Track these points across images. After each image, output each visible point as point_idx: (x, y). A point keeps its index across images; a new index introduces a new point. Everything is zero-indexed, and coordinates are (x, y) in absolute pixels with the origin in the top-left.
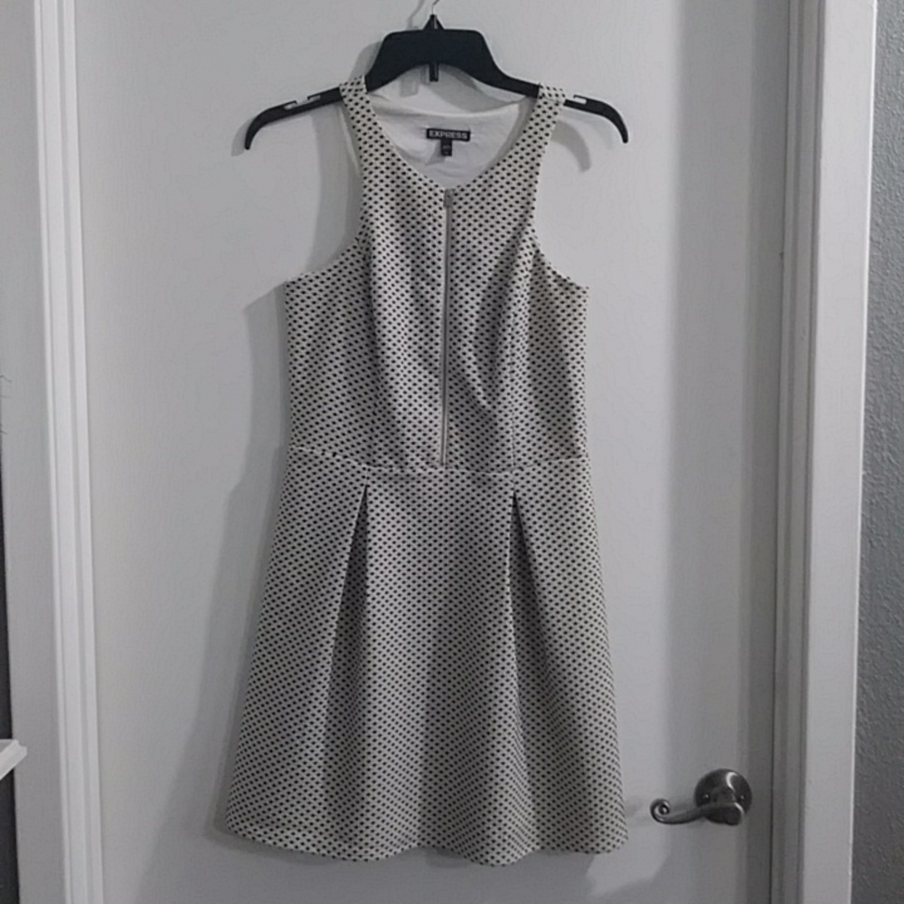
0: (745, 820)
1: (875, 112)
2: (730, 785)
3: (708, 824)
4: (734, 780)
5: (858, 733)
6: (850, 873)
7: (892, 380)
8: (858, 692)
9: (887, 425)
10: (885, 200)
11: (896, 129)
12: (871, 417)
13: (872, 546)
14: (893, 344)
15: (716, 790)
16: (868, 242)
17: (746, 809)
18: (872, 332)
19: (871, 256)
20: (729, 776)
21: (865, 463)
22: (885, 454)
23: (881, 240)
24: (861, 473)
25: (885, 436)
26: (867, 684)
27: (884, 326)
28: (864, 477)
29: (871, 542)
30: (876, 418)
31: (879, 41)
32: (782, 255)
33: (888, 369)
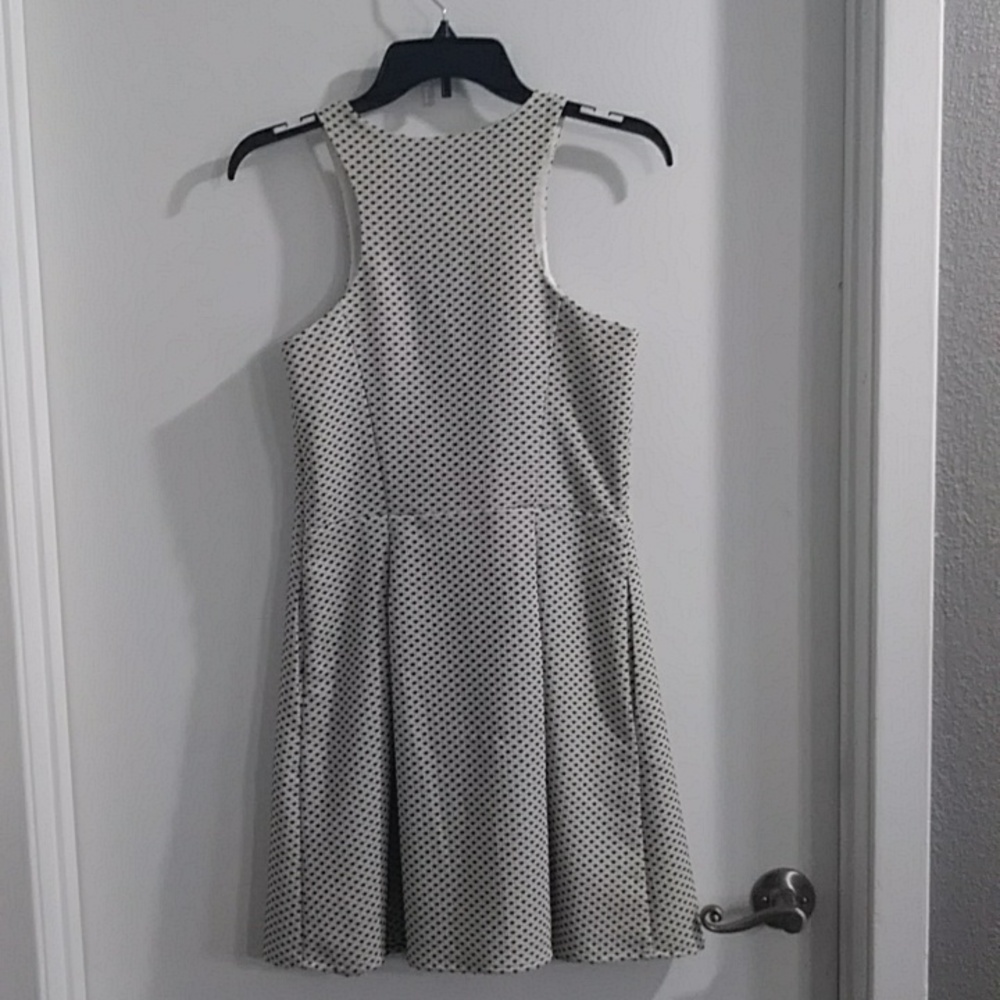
0: (808, 926)
1: (944, 120)
2: (791, 886)
3: (767, 930)
4: (795, 880)
5: (933, 829)
6: (926, 986)
7: (967, 428)
8: (933, 783)
9: (963, 480)
10: (957, 223)
11: (969, 140)
12: (944, 472)
13: (947, 618)
14: (967, 387)
15: (775, 891)
16: (937, 271)
17: (808, 914)
18: (943, 374)
19: (942, 287)
20: (790, 875)
21: (937, 525)
22: (962, 513)
23: (952, 268)
24: (933, 535)
25: (959, 493)
26: (944, 773)
27: (956, 367)
28: (936, 539)
29: (945, 613)
30: (949, 473)
31: (947, 39)
32: (841, 285)
33: (963, 417)
